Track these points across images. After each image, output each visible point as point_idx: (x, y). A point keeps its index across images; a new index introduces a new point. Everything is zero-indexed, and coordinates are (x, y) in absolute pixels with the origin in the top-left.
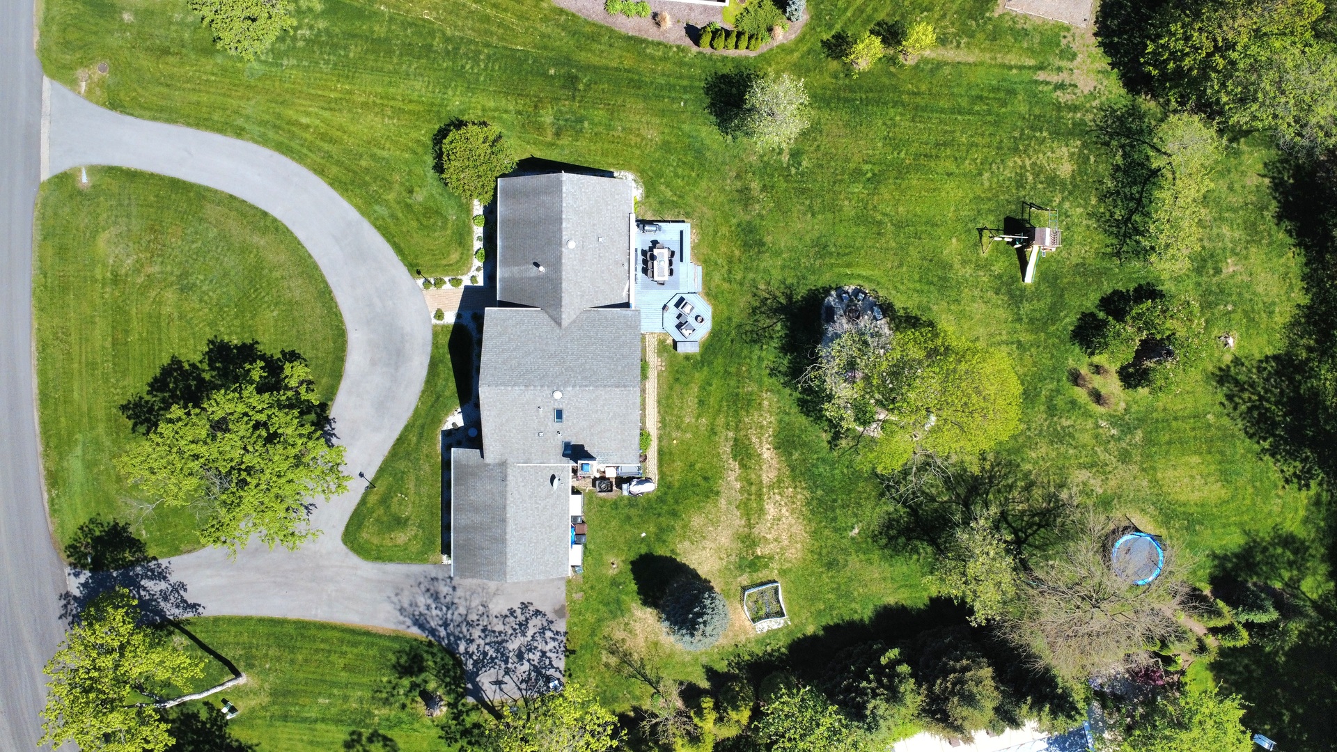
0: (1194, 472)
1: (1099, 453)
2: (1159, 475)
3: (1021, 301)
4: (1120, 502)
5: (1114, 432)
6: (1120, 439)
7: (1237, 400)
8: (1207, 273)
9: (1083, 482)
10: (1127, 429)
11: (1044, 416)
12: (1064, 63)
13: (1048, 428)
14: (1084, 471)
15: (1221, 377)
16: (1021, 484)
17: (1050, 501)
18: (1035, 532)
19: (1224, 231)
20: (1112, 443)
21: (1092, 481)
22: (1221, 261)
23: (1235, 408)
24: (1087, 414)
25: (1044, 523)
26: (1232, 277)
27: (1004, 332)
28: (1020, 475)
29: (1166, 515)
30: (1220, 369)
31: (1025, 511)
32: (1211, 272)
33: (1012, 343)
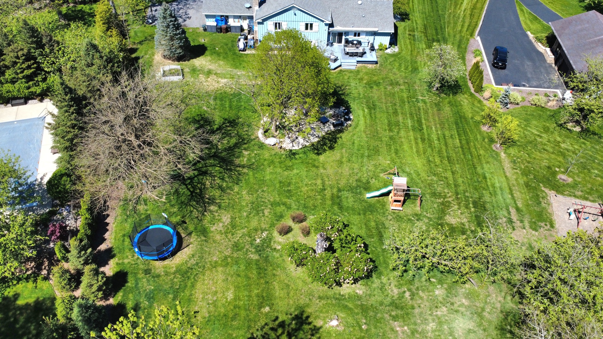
0: (219, 295)
1: (242, 231)
2: (220, 269)
3: (353, 192)
4: (202, 241)
5: (258, 241)
6: (252, 244)
7: (280, 331)
8: (392, 310)
9: (221, 219)
10: (259, 250)
11: (272, 200)
12: (527, 224)
13: (263, 202)
14: (229, 220)
15: (302, 318)
16: (224, 185)
17: (209, 199)
18: (188, 189)
19: (431, 325)
20: (249, 239)
21: (221, 225)
22: (404, 321)
23: (272, 329)
24: (272, 225)
25: (194, 194)
26: (392, 330)
27: (330, 183)
28: (230, 184)
29: (186, 273)
30: (308, 317)
31: (205, 185)
32: (393, 313)
33: (323, 186)
